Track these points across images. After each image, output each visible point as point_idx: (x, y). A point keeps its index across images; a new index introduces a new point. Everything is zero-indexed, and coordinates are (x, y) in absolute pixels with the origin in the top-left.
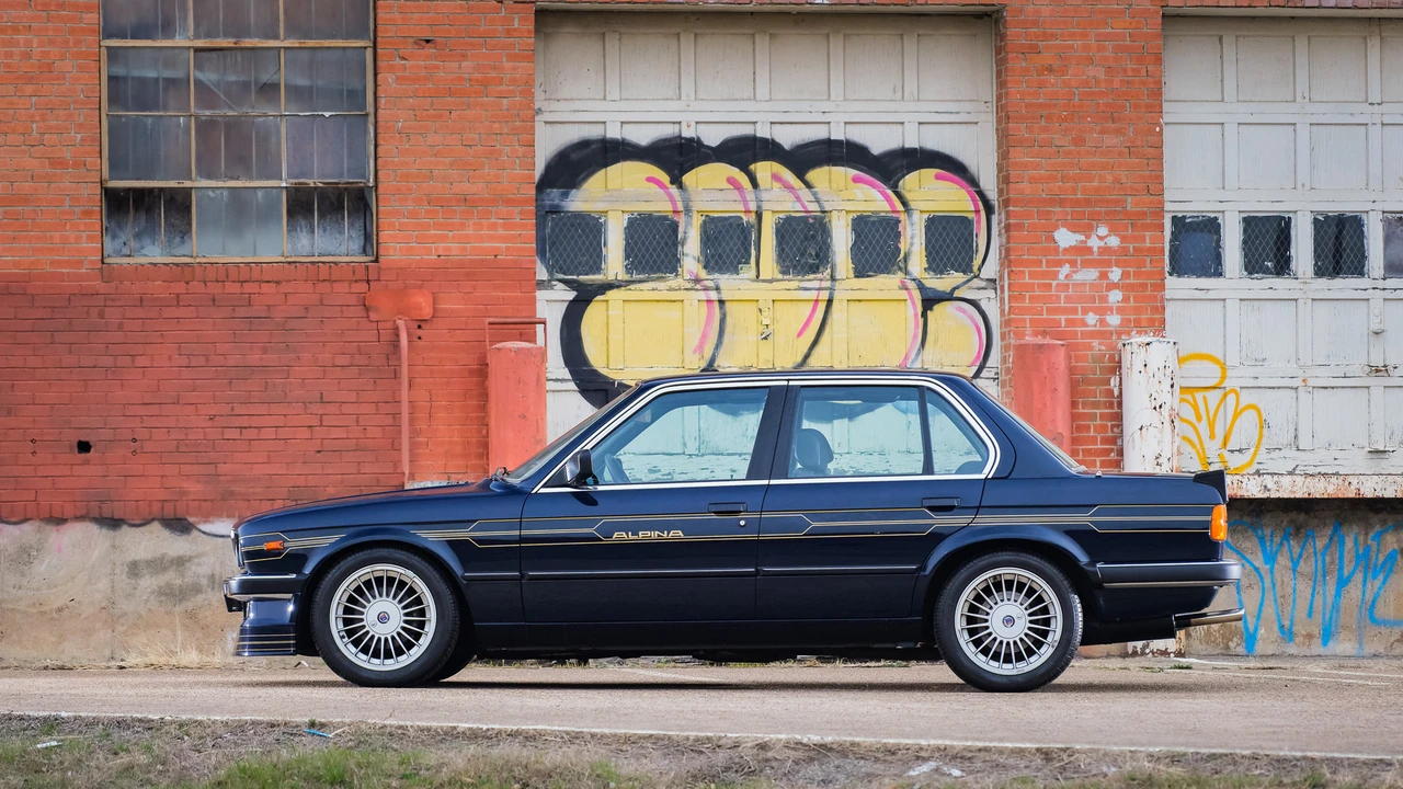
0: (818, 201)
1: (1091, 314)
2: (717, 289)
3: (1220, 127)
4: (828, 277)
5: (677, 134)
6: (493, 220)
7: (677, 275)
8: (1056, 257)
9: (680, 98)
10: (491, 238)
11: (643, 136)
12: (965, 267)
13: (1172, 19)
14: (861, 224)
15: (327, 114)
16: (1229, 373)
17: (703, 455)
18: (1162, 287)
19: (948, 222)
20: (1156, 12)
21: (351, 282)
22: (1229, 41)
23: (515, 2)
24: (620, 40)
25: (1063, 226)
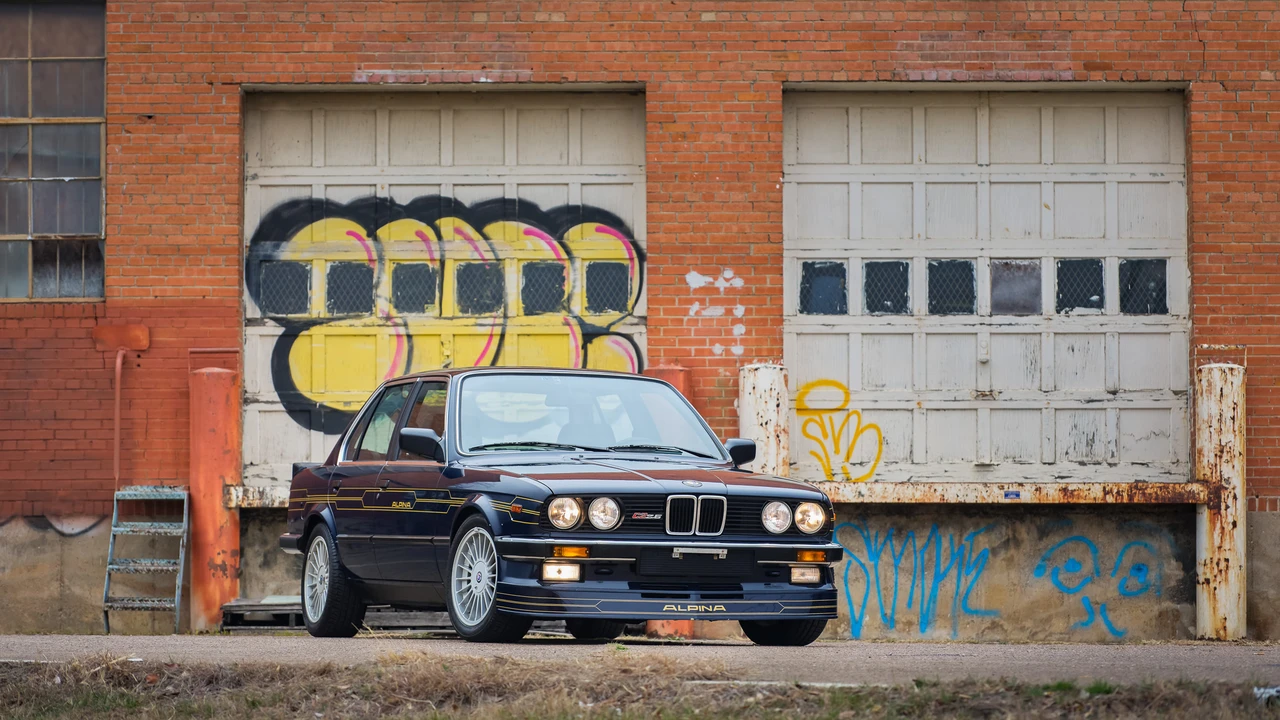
0: (493, 250)
1: (717, 345)
2: (406, 325)
3: (846, 186)
4: (502, 315)
5: (373, 194)
6: (203, 266)
7: (371, 314)
8: (687, 296)
9: (375, 165)
10: (200, 282)
11: (344, 197)
12: (620, 306)
13: (794, 95)
14: (531, 270)
15: (67, 179)
16: (852, 397)
18: (781, 321)
19: (608, 268)
20: (778, 87)
21: (81, 318)
22: (854, 112)
23: (223, 84)
24: (325, 116)
25: (694, 270)
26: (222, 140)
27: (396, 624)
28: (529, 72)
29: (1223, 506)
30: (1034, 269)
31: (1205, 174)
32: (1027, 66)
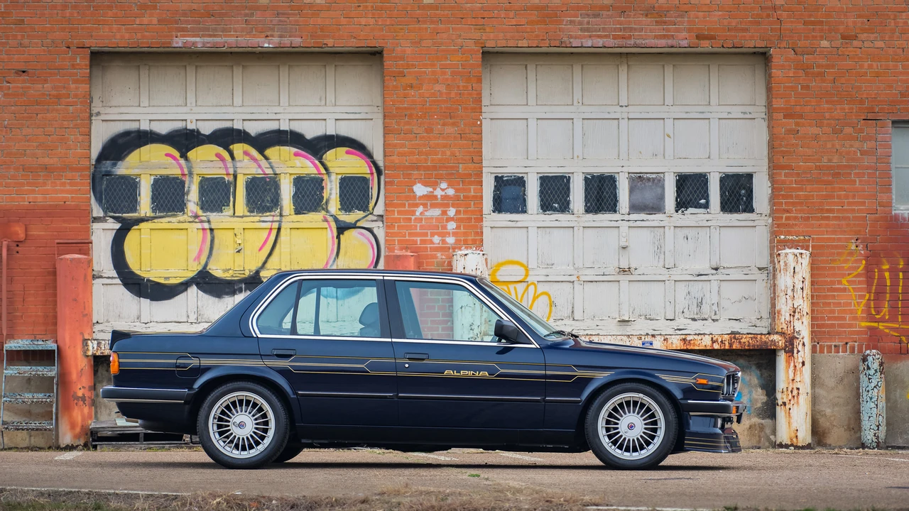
0: (272, 167)
1: (436, 236)
2: (209, 221)
3: (526, 121)
4: (278, 214)
5: (184, 126)
6: (64, 180)
7: (184, 213)
8: (414, 201)
9: (186, 105)
10: (62, 192)
11: (163, 129)
12: (364, 207)
13: (490, 55)
14: (299, 182)
16: (531, 273)
17: (200, 323)
18: (481, 220)
19: (354, 180)
20: (478, 51)
22: (531, 68)
23: (77, 48)
24: (149, 70)
25: (419, 183)
26: (77, 88)
28: (300, 40)
29: (795, 351)
30: (659, 181)
31: (782, 114)
32: (656, 37)
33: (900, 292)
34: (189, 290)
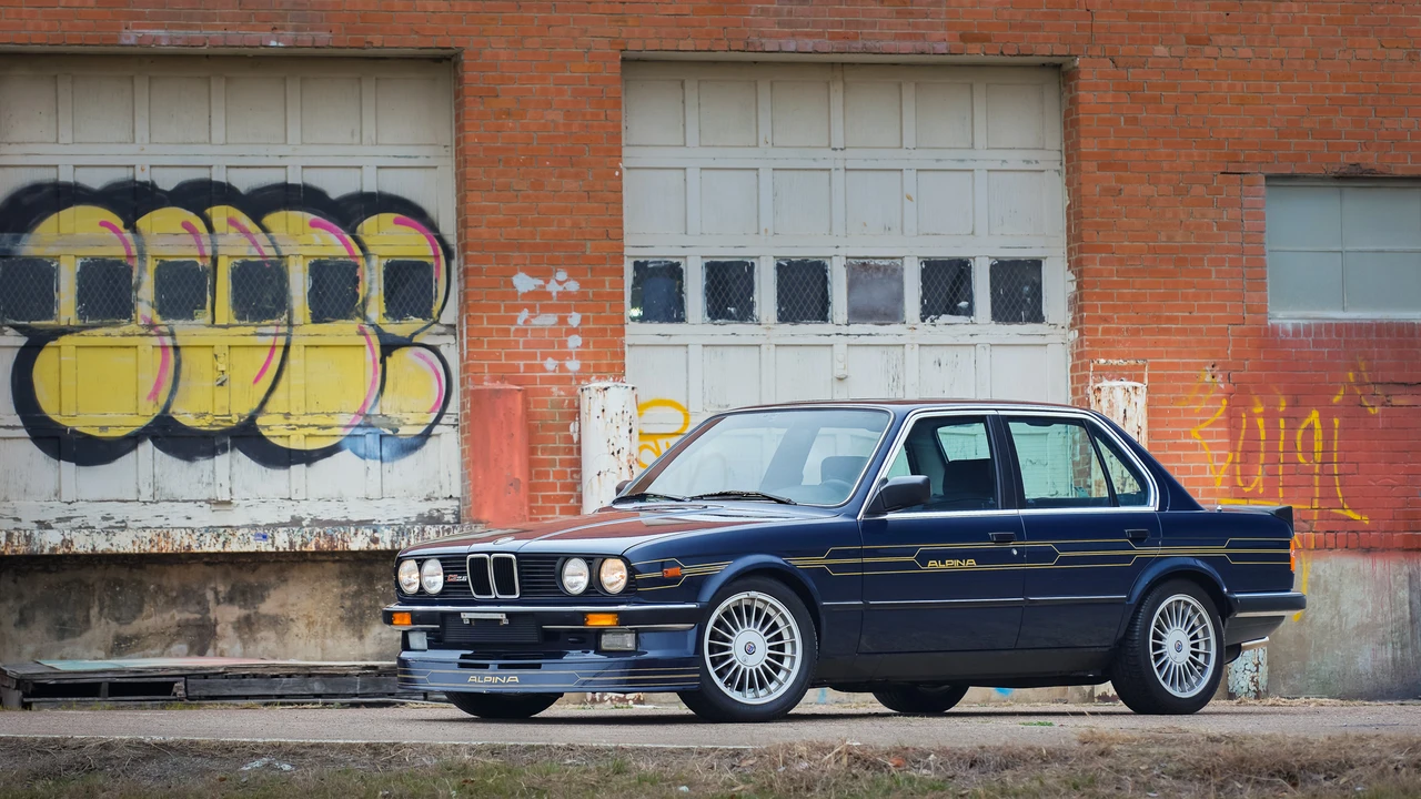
0: (274, 245)
1: (550, 360)
2: (172, 334)
3: (682, 172)
4: (285, 323)
5: (131, 177)
7: (131, 321)
8: (514, 302)
9: (134, 142)
11: (96, 180)
12: (424, 312)
14: (319, 269)
16: (692, 419)
17: (157, 502)
18: (622, 332)
19: (408, 268)
20: (615, 56)
22: (690, 85)
24: (73, 82)
25: (521, 271)
27: (227, 693)
28: (328, 35)
30: (895, 270)
31: (1095, 163)
32: (897, 37)
33: (1281, 449)
34: (141, 448)
